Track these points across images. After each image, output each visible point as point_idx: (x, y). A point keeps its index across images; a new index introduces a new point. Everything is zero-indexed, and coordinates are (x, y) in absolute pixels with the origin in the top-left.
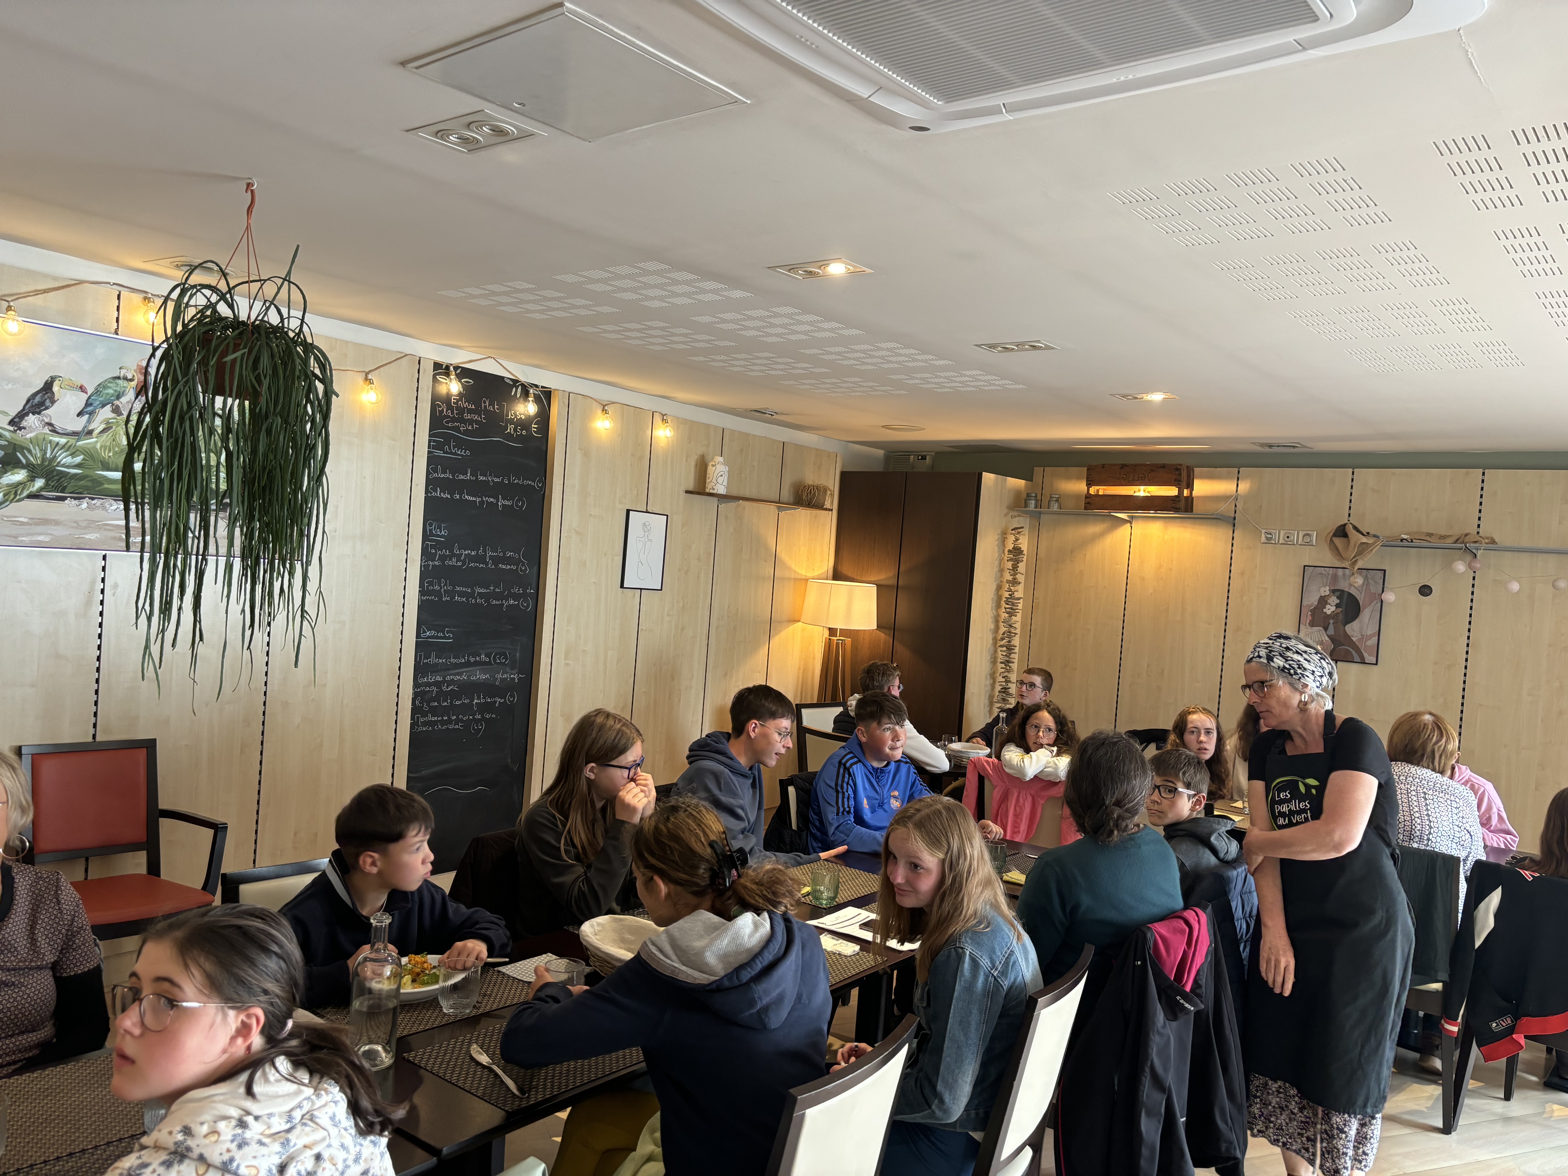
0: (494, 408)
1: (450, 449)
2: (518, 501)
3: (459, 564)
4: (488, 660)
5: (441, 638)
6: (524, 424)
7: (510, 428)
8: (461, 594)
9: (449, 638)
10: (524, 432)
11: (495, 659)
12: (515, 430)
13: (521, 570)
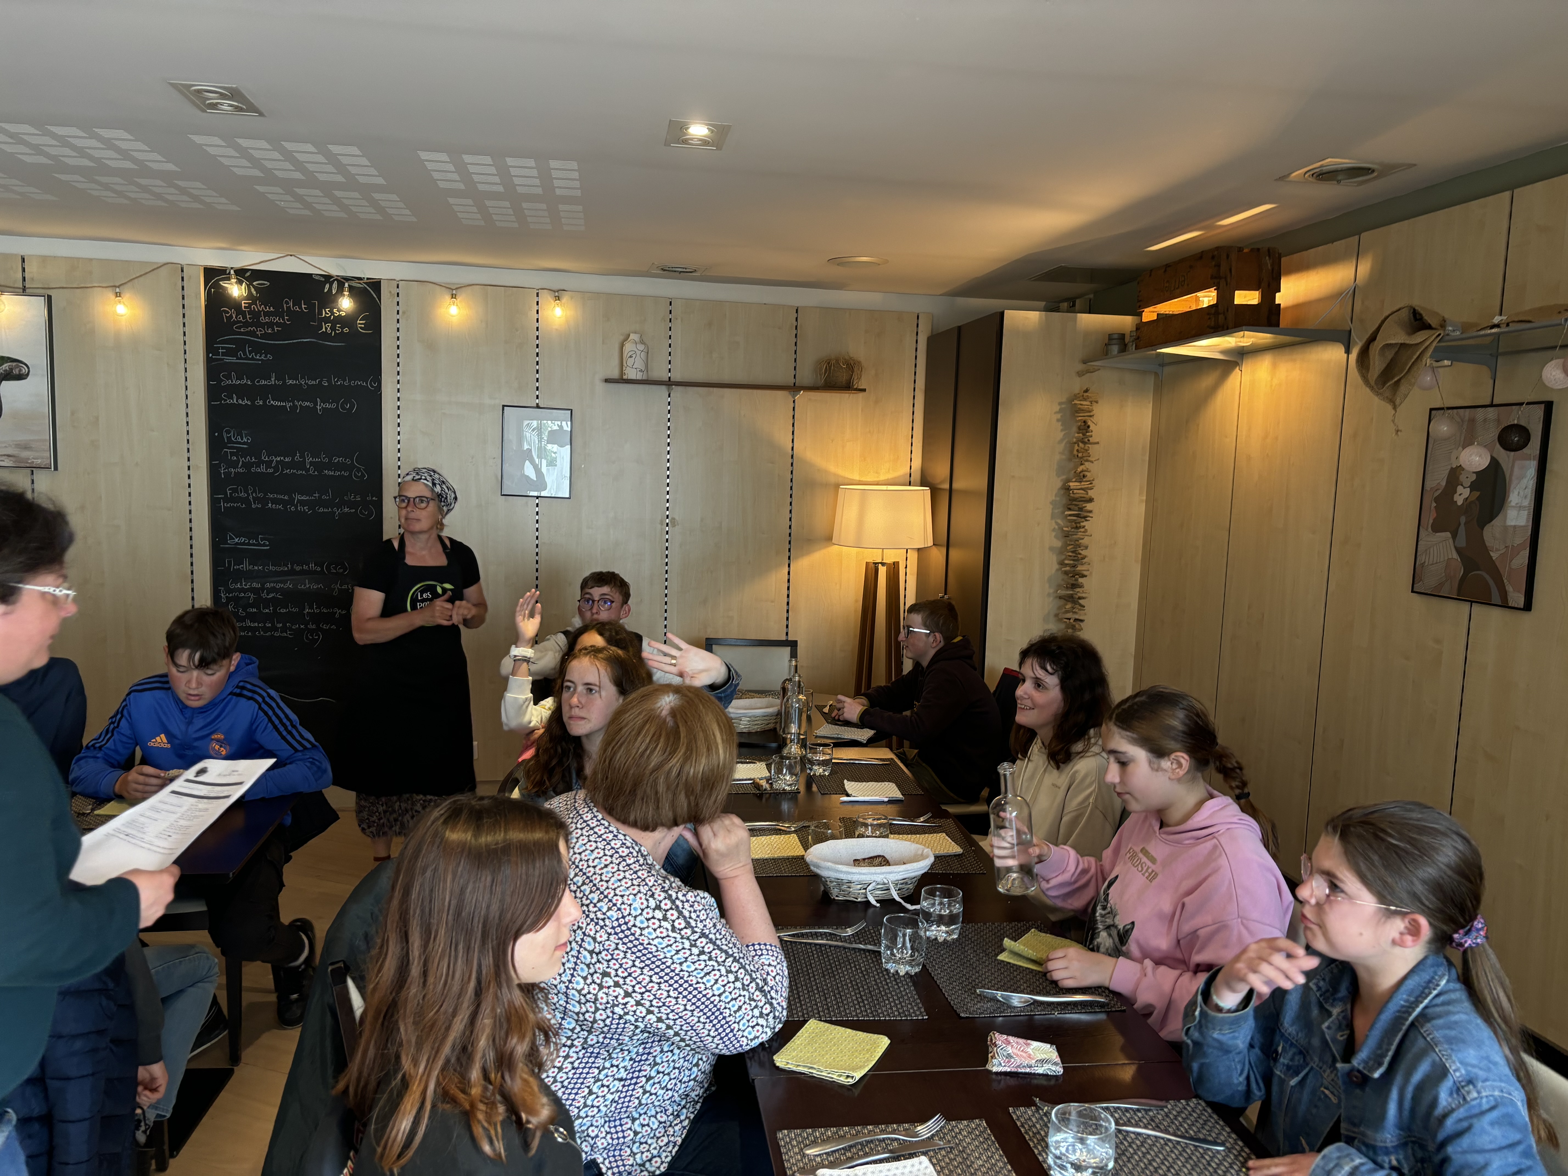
0: (300, 308)
1: (245, 354)
2: (345, 403)
3: (271, 471)
4: (319, 569)
5: (254, 545)
6: (347, 321)
7: (326, 328)
8: (274, 501)
9: (264, 545)
10: (346, 330)
11: (328, 568)
12: (333, 328)
13: (356, 476)
